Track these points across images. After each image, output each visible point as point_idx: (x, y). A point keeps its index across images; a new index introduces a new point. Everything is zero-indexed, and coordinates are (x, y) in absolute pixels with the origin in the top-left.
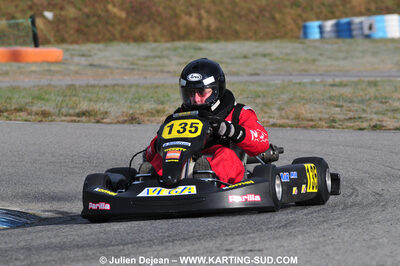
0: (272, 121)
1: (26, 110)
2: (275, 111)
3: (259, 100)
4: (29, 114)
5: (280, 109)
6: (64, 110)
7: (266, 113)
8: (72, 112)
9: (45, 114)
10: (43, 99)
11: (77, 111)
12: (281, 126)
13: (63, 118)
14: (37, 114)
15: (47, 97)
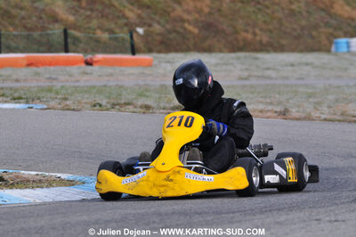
0: (323, 117)
1: (133, 104)
2: (325, 108)
3: (311, 100)
4: (135, 107)
5: (329, 107)
6: (162, 105)
7: (318, 110)
8: (167, 105)
9: (147, 107)
10: (145, 96)
11: (172, 105)
12: (330, 120)
13: (161, 111)
14: (141, 107)
15: (147, 94)
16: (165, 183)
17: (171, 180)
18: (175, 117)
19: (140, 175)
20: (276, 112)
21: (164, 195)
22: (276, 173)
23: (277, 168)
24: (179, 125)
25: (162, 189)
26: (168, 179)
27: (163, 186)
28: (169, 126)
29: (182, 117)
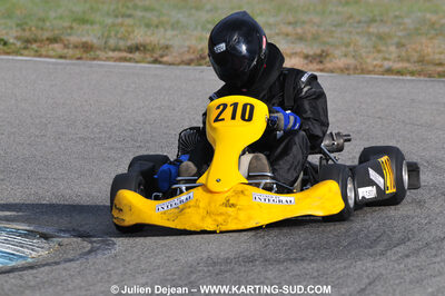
16: (224, 209)
17: (233, 205)
18: (225, 106)
19: (183, 197)
20: (306, 57)
21: (224, 228)
22: (371, 183)
23: (373, 175)
24: (233, 117)
25: (220, 219)
26: (228, 204)
27: (221, 214)
28: (217, 120)
29: (235, 105)
